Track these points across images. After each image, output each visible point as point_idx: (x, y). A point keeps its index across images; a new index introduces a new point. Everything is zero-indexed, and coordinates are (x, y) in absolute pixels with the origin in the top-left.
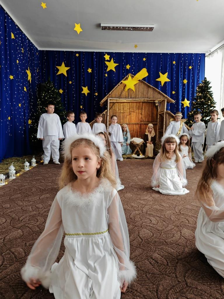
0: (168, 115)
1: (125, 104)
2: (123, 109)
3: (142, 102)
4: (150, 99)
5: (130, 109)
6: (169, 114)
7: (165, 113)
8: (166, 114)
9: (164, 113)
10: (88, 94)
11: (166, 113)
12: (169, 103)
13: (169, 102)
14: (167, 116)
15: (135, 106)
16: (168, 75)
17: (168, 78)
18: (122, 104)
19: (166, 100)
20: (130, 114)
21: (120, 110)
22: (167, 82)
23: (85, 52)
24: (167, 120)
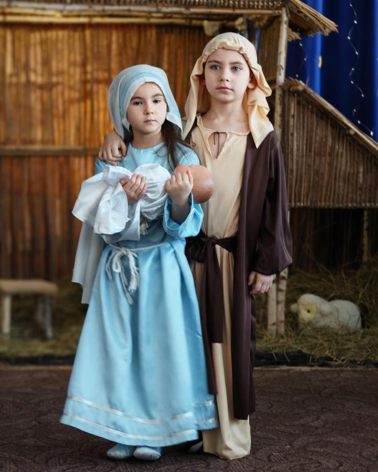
0: (299, 103)
1: (52, 34)
2: (46, 63)
3: (159, 26)
4: (193, 10)
5: (84, 65)
6: (303, 100)
8: (283, 97)
11: (284, 91)
14: (293, 108)
15: (114, 46)
18: (36, 37)
19: (285, 18)
20: (87, 95)
21: (27, 68)
24: (292, 134)
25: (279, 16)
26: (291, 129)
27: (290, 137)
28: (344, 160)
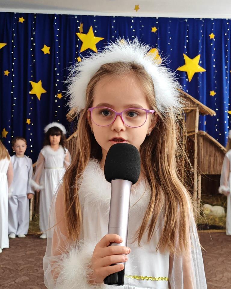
0: (203, 139)
6: (205, 138)
7: (196, 136)
8: (198, 137)
9: (194, 135)
10: (42, 95)
11: (198, 135)
12: (205, 116)
13: (204, 113)
14: (201, 141)
16: (201, 59)
17: (201, 65)
19: (198, 110)
22: (200, 73)
23: (37, 14)
24: (201, 150)
25: (196, 110)
26: (201, 147)
27: (201, 151)
28: (219, 158)
